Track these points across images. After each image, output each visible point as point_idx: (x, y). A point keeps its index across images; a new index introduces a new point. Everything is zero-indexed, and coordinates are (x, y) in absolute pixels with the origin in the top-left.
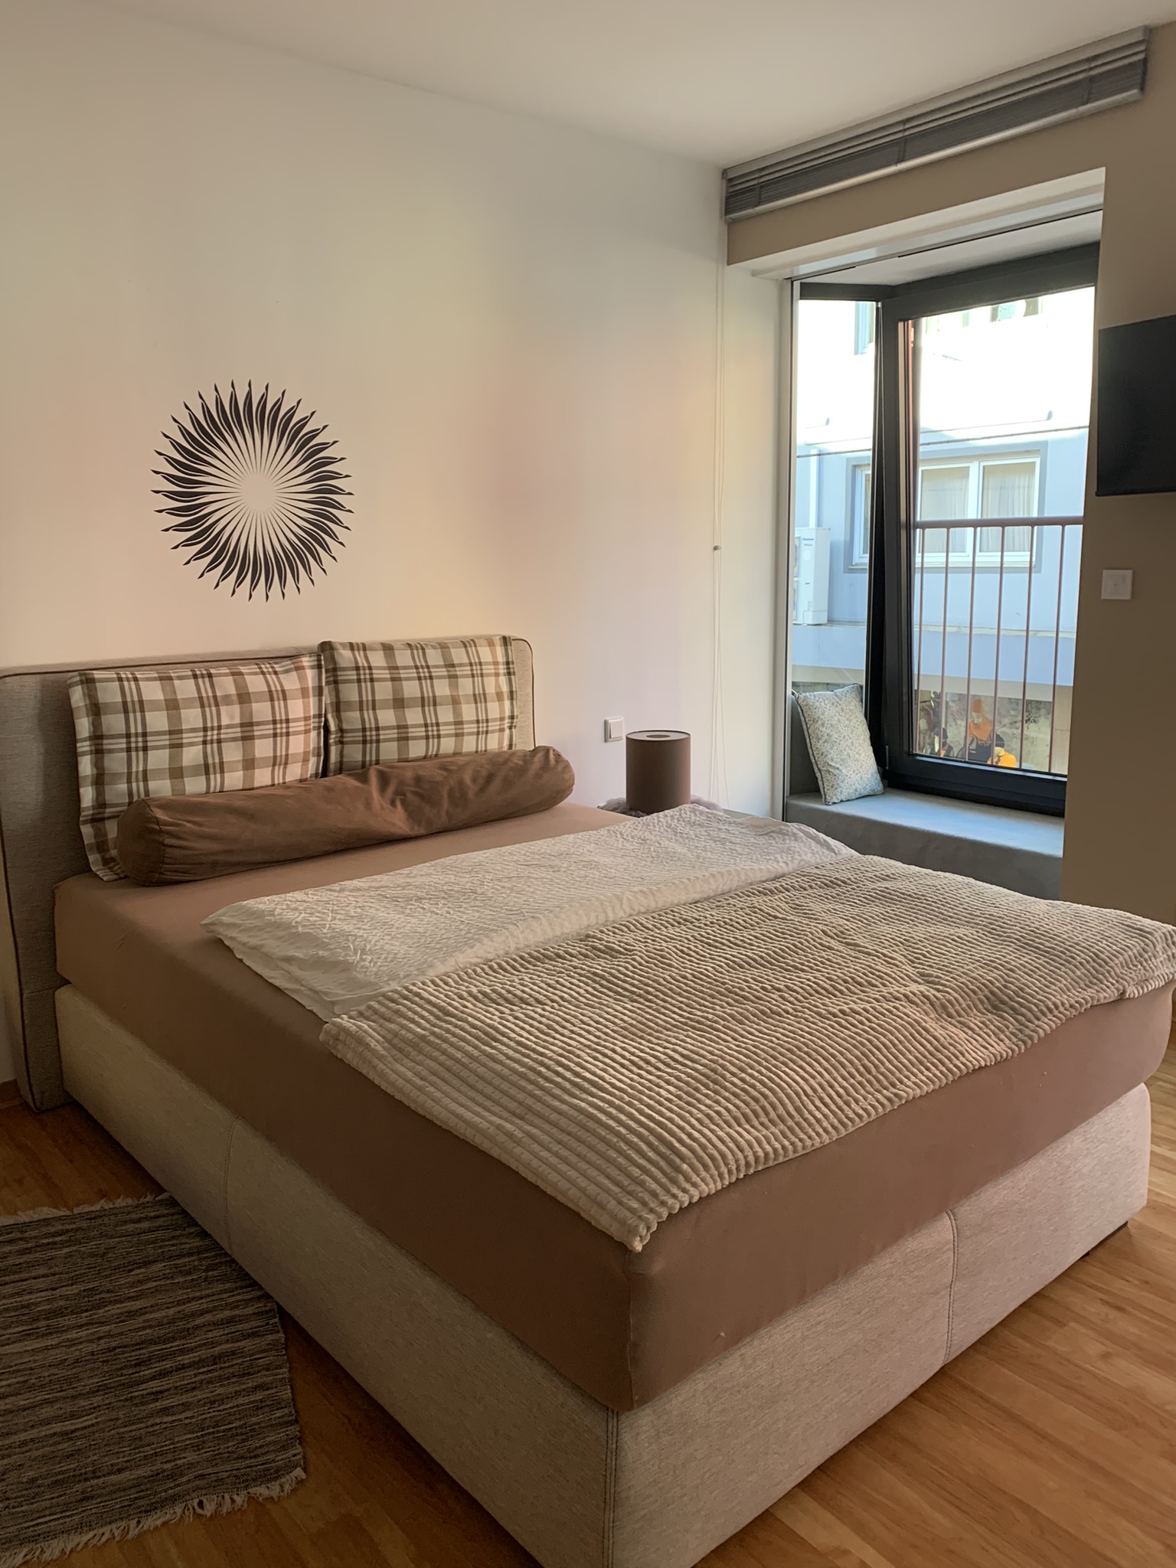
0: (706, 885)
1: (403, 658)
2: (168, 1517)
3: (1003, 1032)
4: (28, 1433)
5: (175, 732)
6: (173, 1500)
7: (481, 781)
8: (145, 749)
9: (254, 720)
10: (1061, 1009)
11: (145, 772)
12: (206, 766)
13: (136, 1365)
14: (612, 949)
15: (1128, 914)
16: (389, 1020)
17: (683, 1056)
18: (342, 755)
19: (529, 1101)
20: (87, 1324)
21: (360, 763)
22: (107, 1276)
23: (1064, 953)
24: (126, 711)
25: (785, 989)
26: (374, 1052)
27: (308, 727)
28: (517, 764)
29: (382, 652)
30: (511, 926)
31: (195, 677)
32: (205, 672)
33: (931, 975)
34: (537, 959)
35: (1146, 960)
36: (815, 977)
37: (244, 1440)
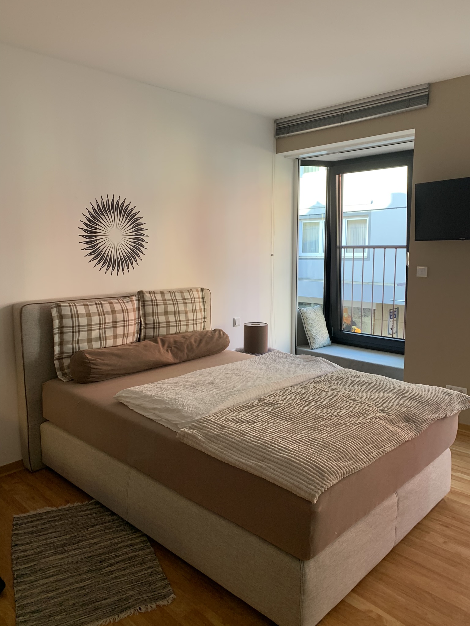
0: (295, 380)
1: (168, 297)
2: (129, 614)
3: (411, 429)
4: (66, 588)
5: (90, 325)
6: (129, 608)
7: (198, 342)
8: (79, 332)
9: (117, 320)
10: (429, 421)
11: (78, 340)
12: (100, 337)
13: (101, 562)
14: (272, 403)
15: (443, 388)
16: (202, 429)
17: (312, 439)
18: (145, 333)
19: (265, 455)
20: (77, 549)
21: (152, 336)
22: (80, 531)
23: (426, 402)
24: (72, 318)
25: (338, 416)
26: (200, 440)
27: (135, 323)
28: (210, 336)
29: (160, 294)
30: (234, 395)
31: (96, 304)
32: (99, 303)
33: (384, 410)
34: (246, 407)
35: (452, 404)
36: (347, 412)
37: (148, 586)
